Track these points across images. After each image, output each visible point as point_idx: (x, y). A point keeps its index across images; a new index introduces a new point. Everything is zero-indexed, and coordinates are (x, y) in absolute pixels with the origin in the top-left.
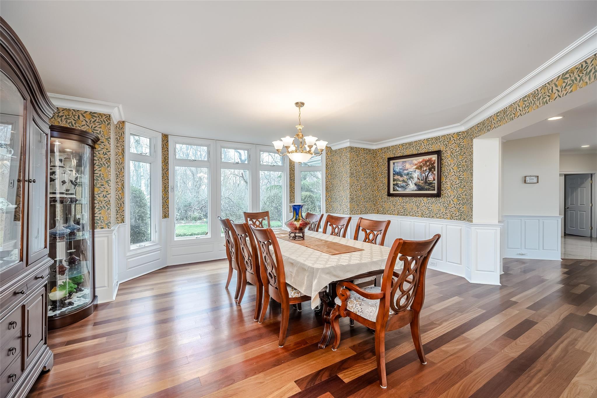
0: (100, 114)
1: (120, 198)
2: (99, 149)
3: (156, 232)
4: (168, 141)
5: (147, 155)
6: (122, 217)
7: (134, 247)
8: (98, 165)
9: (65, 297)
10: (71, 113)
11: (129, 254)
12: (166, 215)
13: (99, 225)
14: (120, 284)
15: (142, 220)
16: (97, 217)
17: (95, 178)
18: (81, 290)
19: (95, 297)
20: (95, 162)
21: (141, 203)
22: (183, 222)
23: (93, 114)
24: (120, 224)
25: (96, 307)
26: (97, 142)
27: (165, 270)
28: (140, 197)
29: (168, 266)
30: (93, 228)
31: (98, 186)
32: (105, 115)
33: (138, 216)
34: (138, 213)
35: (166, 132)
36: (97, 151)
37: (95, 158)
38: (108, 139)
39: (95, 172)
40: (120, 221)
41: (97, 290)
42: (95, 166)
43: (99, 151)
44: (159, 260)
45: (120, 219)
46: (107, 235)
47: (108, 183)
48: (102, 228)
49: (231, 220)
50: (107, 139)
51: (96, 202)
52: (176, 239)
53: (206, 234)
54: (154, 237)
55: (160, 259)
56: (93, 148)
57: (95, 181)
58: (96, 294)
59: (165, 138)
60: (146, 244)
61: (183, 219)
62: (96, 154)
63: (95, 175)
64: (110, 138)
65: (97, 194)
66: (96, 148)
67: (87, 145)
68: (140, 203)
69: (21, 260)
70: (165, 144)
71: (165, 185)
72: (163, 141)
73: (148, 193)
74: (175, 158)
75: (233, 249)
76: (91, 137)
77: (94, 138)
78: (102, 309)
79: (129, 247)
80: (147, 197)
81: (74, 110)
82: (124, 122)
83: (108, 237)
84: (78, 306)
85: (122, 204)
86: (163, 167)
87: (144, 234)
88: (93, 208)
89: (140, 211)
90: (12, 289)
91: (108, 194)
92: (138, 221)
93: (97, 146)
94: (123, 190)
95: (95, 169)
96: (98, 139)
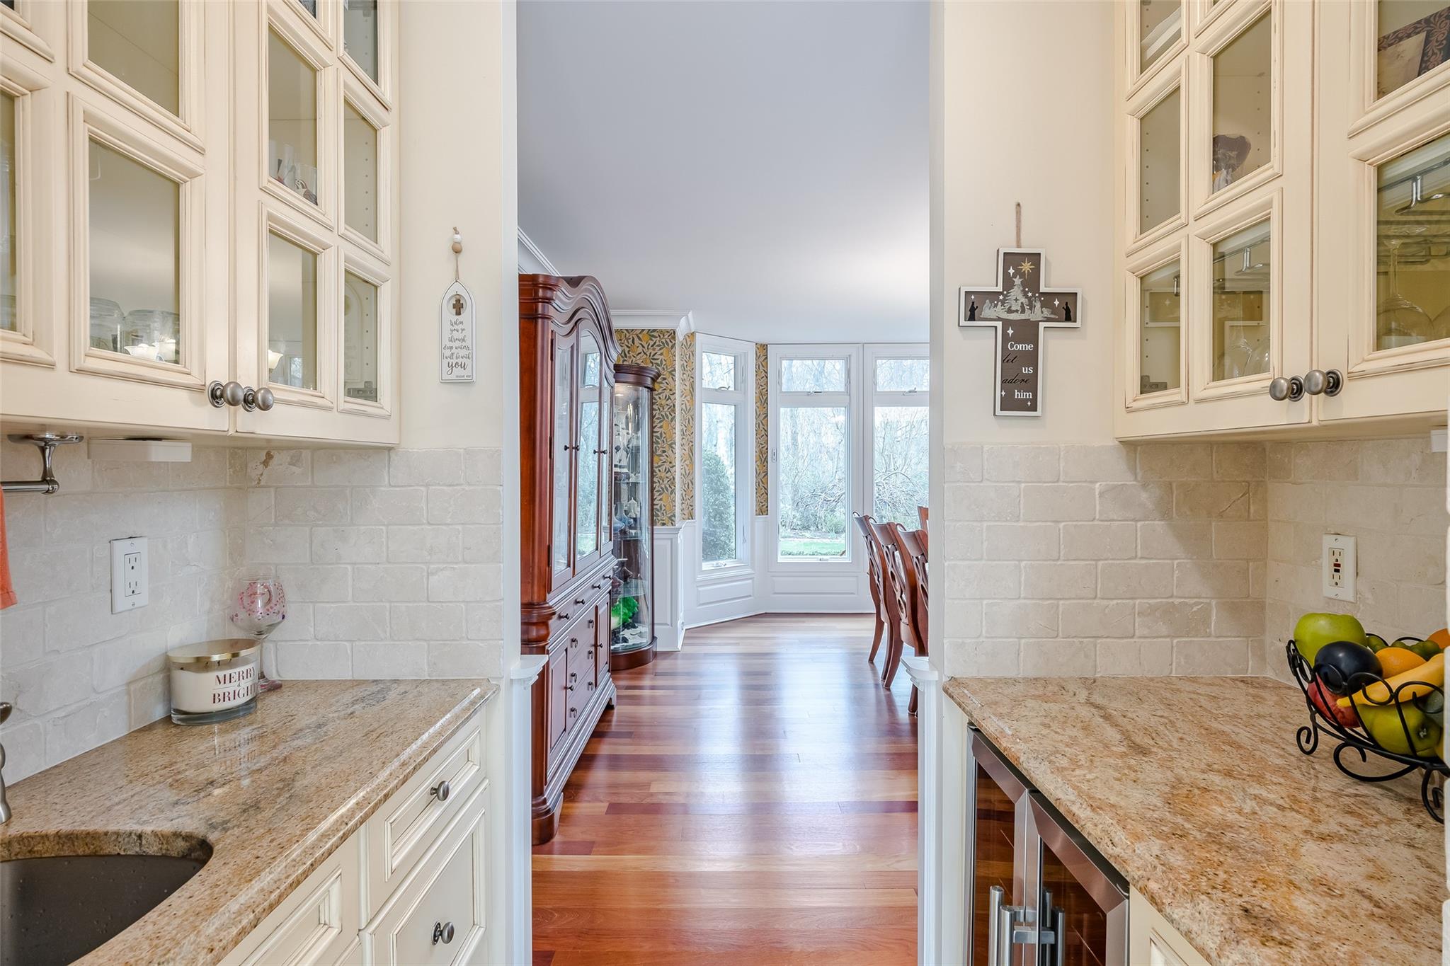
0: (661, 332)
1: (687, 472)
2: (660, 391)
3: (744, 541)
4: (767, 358)
5: (730, 389)
6: (691, 508)
7: (707, 566)
8: (658, 419)
9: (619, 628)
10: (623, 335)
11: (700, 577)
12: (763, 509)
13: (659, 518)
14: (686, 630)
15: (721, 519)
16: (657, 505)
17: (654, 440)
18: (635, 627)
19: (654, 638)
20: (654, 412)
21: (719, 483)
22: (807, 534)
23: (651, 332)
24: (687, 521)
25: (655, 654)
26: (658, 379)
27: (760, 619)
28: (716, 472)
29: (766, 613)
30: (653, 523)
31: (659, 453)
32: (668, 332)
33: (713, 509)
34: (714, 504)
35: (764, 342)
36: (657, 395)
37: (655, 407)
38: (672, 372)
39: (655, 430)
40: (687, 516)
41: (656, 627)
42: (654, 420)
43: (660, 394)
44: (750, 598)
45: (686, 512)
46: (670, 536)
47: (672, 447)
48: (664, 524)
49: (897, 524)
50: (670, 372)
51: (655, 480)
52: (781, 559)
53: (842, 555)
54: (742, 550)
55: (750, 596)
56: (652, 390)
57: (655, 445)
58: (655, 635)
59: (763, 349)
60: (729, 563)
61: (807, 528)
62: (655, 399)
63: (655, 434)
64: (675, 370)
65: (656, 467)
66: (655, 390)
67: (646, 387)
68: (716, 484)
69: (569, 565)
70: (762, 365)
71: (761, 446)
72: (758, 357)
73: (731, 462)
74: (781, 392)
75: (903, 595)
76: (650, 374)
77: (655, 376)
78: (665, 659)
79: (701, 566)
80: (730, 471)
81: (627, 330)
82: (693, 334)
83: (671, 539)
84: (634, 644)
85: (690, 484)
86: (758, 410)
87: (723, 548)
88: (652, 489)
89: (716, 500)
90: (572, 598)
91: (672, 467)
92: (713, 520)
93: (657, 386)
94: (691, 460)
95: (654, 425)
96: (659, 375)
